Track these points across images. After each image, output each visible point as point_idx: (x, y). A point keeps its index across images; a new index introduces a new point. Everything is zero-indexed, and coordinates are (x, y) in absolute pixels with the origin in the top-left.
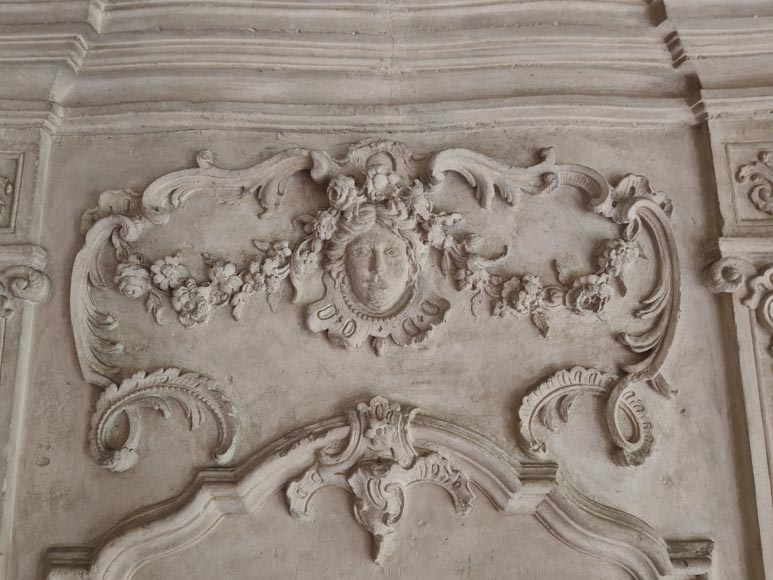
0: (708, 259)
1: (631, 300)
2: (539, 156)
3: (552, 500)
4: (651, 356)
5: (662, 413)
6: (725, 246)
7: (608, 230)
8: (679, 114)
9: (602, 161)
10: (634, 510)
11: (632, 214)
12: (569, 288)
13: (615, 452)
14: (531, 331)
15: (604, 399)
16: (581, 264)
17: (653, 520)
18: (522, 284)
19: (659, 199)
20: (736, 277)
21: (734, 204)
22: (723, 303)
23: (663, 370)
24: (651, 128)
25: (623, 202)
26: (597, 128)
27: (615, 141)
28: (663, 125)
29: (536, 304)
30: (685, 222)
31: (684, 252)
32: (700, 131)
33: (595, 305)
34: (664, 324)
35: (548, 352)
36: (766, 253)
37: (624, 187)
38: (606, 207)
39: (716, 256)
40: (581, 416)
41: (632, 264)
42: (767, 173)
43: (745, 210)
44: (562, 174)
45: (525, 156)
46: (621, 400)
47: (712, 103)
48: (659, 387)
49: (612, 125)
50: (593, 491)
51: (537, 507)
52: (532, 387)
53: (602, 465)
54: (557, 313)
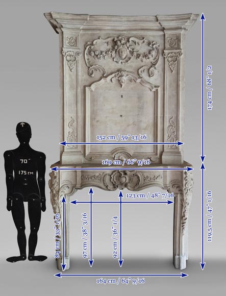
0: (163, 52)
1: (153, 58)
2: (143, 39)
3: (142, 81)
4: (155, 64)
5: (156, 72)
6: (165, 51)
7: (152, 49)
8: (162, 33)
9: (151, 39)
10: (151, 82)
11: (154, 46)
12: (145, 56)
13: (149, 76)
14: (141, 61)
15: (149, 70)
16: (148, 53)
17: (153, 84)
18: (140, 55)
19: (158, 45)
20: (165, 55)
21: (167, 46)
22: (164, 58)
23: (156, 66)
24: (158, 35)
25: (153, 45)
26: (151, 35)
27: (154, 36)
28: (160, 34)
29: (142, 58)
30: (161, 48)
31: (160, 51)
32: (164, 35)
33: (149, 58)
34: (157, 61)
35: (143, 64)
36: (169, 52)
37: (154, 43)
38: (151, 46)
39: (164, 52)
40: (146, 71)
41: (154, 53)
42: (172, 41)
43: (168, 46)
44: (146, 41)
45: (142, 38)
46: (151, 69)
47: (166, 32)
48: (155, 68)
49: (154, 34)
50: (147, 80)
51: (140, 81)
52: (140, 68)
53: (148, 77)
54: (144, 59)
